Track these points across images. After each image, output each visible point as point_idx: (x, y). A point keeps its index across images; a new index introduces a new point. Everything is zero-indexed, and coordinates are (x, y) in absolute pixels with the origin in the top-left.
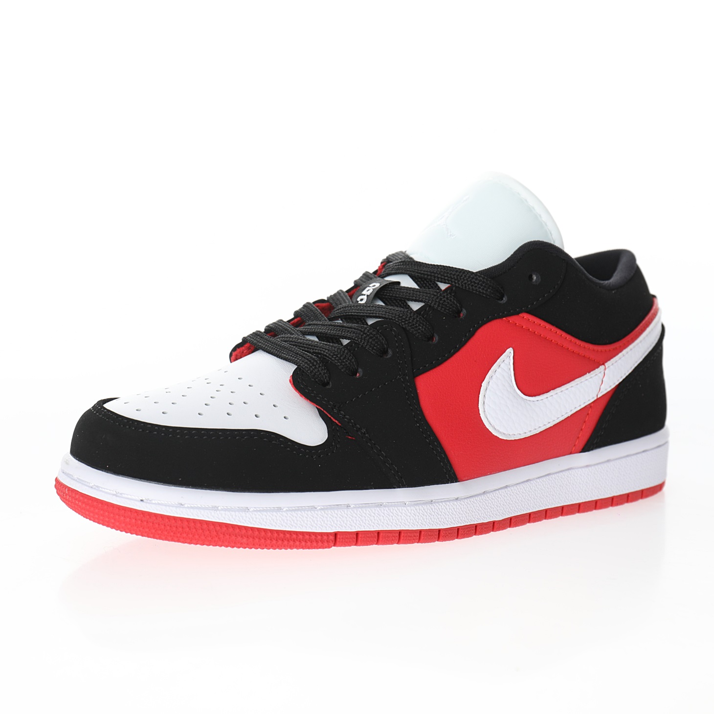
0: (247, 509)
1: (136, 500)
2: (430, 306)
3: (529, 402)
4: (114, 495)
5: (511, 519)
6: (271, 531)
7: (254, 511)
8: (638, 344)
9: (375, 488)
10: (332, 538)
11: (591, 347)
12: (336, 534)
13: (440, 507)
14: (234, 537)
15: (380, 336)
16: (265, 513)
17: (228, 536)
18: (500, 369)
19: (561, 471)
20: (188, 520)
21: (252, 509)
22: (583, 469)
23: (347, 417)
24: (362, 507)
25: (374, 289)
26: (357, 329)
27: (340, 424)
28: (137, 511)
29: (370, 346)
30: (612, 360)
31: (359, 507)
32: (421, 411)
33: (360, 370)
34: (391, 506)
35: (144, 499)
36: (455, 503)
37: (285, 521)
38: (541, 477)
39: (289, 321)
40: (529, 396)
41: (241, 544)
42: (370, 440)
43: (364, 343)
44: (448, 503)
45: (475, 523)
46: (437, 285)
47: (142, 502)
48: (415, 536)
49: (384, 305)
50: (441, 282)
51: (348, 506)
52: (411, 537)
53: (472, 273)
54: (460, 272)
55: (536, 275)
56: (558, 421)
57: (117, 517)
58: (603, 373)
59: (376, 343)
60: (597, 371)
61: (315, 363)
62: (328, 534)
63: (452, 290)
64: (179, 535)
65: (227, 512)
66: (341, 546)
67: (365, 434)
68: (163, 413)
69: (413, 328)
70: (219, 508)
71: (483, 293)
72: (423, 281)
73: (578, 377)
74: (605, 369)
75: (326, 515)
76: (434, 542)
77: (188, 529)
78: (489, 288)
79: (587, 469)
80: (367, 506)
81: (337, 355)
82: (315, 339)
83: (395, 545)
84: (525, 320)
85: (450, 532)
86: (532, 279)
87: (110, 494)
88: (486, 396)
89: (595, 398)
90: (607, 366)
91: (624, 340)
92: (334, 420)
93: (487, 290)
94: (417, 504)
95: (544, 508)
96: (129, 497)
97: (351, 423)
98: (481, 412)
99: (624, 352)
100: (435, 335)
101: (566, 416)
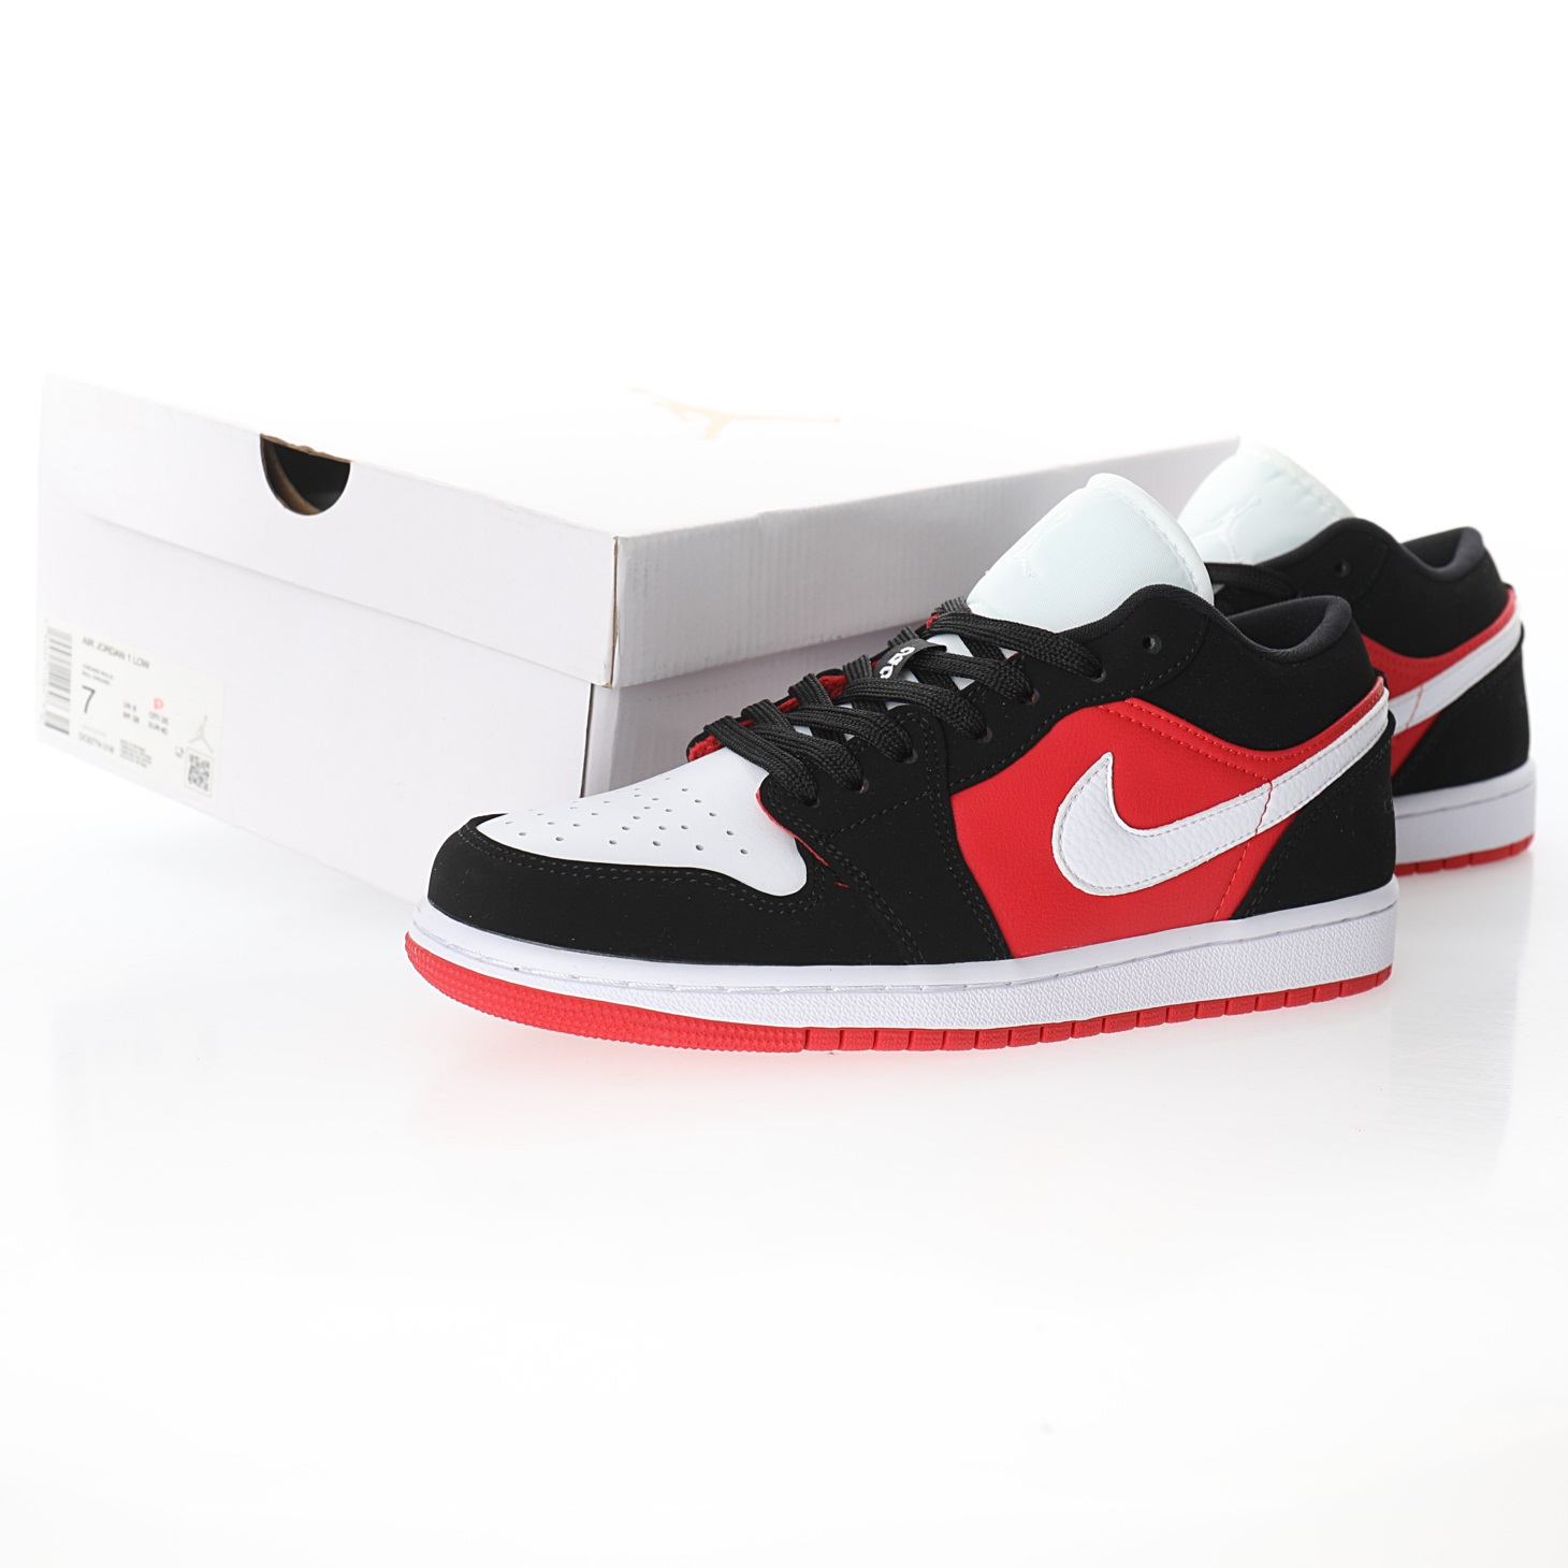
0: (672, 988)
1: (509, 969)
2: (982, 685)
3: (1136, 838)
4: (477, 959)
5: (1104, 1019)
6: (707, 1022)
7: (682, 991)
8: (1333, 750)
9: (874, 964)
10: (800, 1036)
11: (1248, 753)
12: (807, 1031)
13: (978, 996)
14: (650, 1029)
15: (901, 730)
16: (698, 995)
17: (641, 1028)
18: (1090, 784)
19: (1195, 948)
20: (582, 1001)
21: (679, 989)
22: (1233, 946)
23: (838, 853)
24: (850, 991)
25: (904, 657)
26: (866, 719)
27: (826, 864)
28: (508, 985)
29: (883, 746)
30: (1285, 775)
31: (844, 992)
32: (958, 846)
33: (866, 781)
34: (897, 991)
35: (520, 967)
36: (1005, 991)
37: (729, 1008)
38: (1158, 955)
39: (778, 704)
40: (1138, 828)
41: (661, 1039)
42: (872, 889)
43: (873, 741)
44: (992, 991)
45: (1040, 1023)
46: (1000, 651)
47: (516, 972)
48: (935, 1039)
49: (917, 681)
50: (1005, 647)
51: (828, 989)
52: (928, 1040)
53: (1052, 634)
54: (1033, 633)
55: (1155, 639)
56: (1186, 869)
57: (481, 992)
58: (1267, 794)
59: (894, 740)
60: (1257, 791)
61: (796, 770)
62: (794, 1031)
63: (1020, 660)
64: (568, 1022)
65: (640, 992)
66: (815, 1049)
67: (864, 880)
68: (557, 839)
69: (952, 719)
70: (630, 985)
71: (1067, 666)
72: (980, 646)
73: (1224, 801)
74: (1271, 789)
75: (792, 1002)
76: (969, 1049)
77: (581, 1015)
78: (1076, 658)
79: (1239, 946)
80: (858, 989)
81: (830, 758)
82: (807, 732)
83: (904, 1051)
84: (1134, 709)
85: (994, 1035)
86: (1150, 645)
87: (471, 958)
88: (1064, 826)
89: (1253, 834)
90: (1274, 785)
91: (1308, 744)
92: (818, 857)
93: (1073, 662)
94: (938, 989)
95: (1163, 1005)
96: (500, 963)
97: (845, 863)
98: (1055, 851)
99: (1308, 762)
100: (988, 729)
101: (1200, 861)
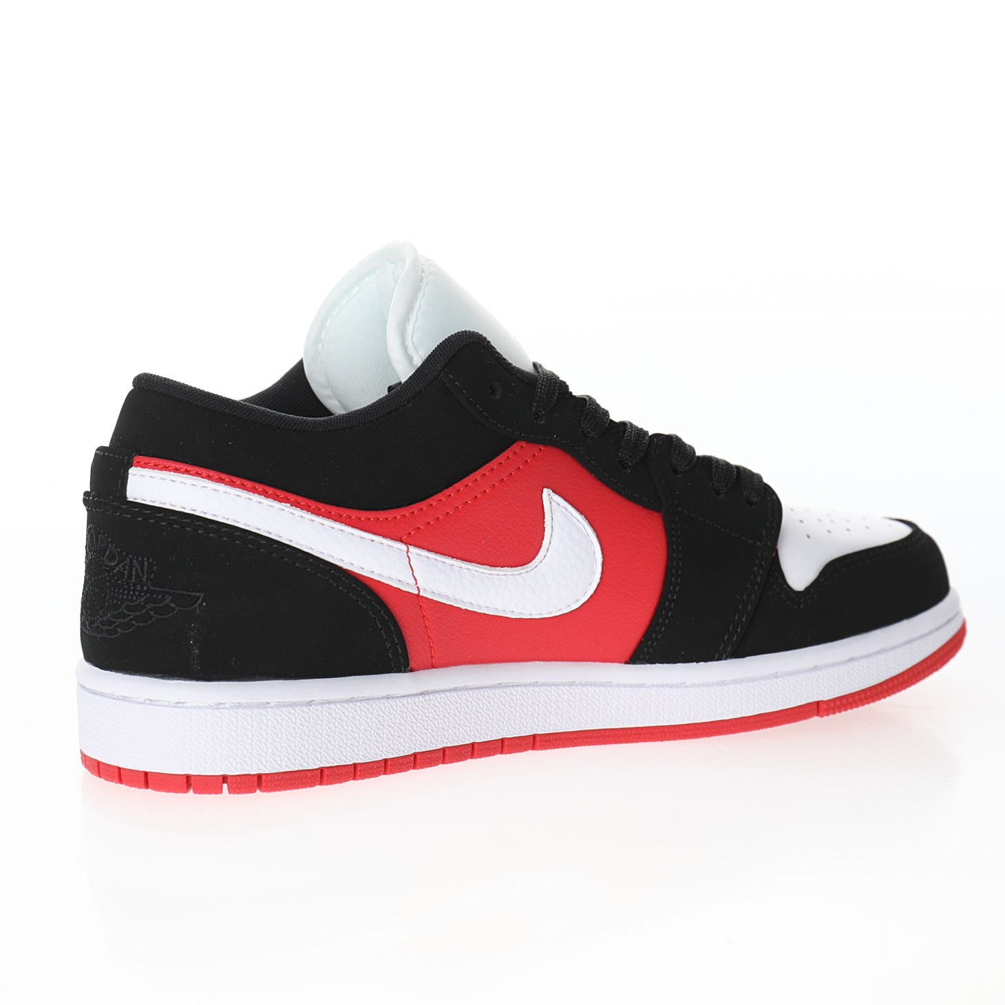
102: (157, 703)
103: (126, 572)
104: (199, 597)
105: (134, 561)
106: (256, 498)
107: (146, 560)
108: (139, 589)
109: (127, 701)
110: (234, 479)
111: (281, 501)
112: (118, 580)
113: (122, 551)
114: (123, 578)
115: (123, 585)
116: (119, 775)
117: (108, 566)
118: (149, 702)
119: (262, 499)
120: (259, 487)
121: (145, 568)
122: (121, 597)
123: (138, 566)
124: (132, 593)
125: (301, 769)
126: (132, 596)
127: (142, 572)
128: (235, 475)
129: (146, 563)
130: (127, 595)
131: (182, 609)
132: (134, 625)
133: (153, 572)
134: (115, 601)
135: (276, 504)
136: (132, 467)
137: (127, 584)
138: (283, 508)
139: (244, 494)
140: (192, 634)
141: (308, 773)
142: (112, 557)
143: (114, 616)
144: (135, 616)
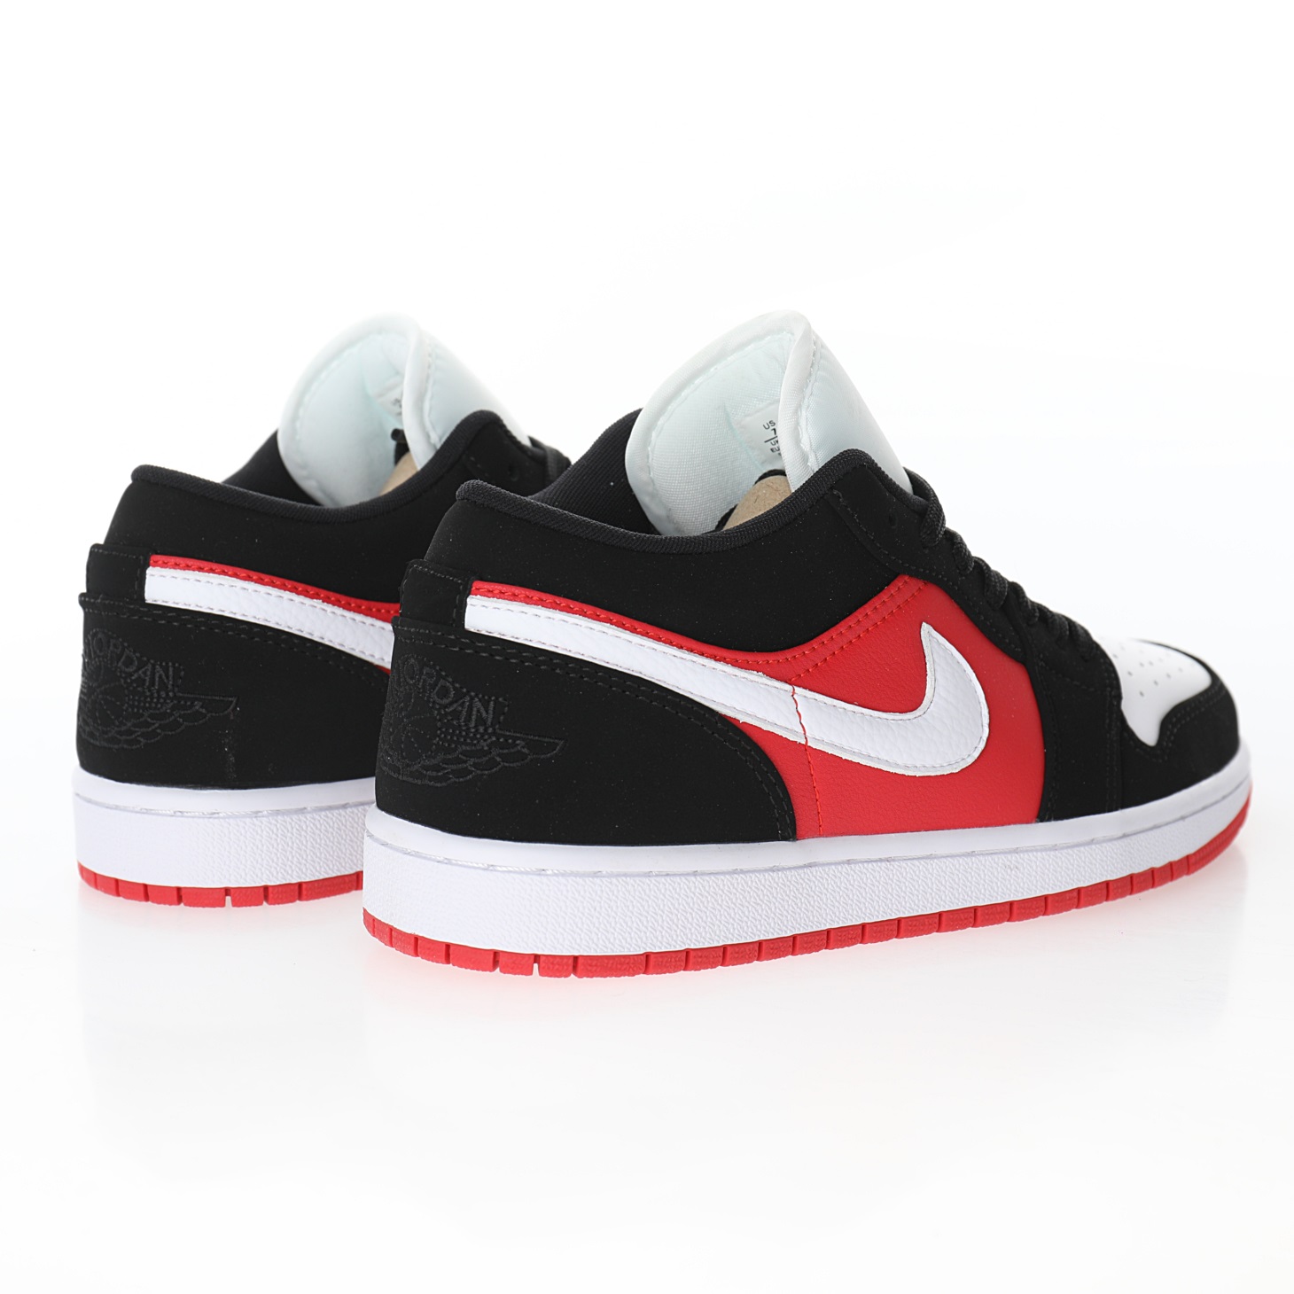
102: (189, 814)
103: (147, 678)
104: (232, 702)
105: (157, 667)
106: (287, 595)
107: (170, 664)
108: (164, 696)
109: (153, 814)
110: (263, 576)
111: (312, 597)
112: (137, 686)
113: (142, 656)
114: (144, 684)
115: (144, 692)
116: (117, 887)
117: (125, 673)
118: (180, 814)
119: (293, 596)
120: (289, 584)
121: (171, 673)
122: (142, 704)
123: (162, 672)
124: (155, 700)
125: (339, 874)
126: (156, 704)
127: (168, 678)
128: (263, 572)
129: (171, 669)
130: (150, 703)
131: (214, 714)
132: (160, 734)
133: (181, 678)
134: (136, 710)
135: (308, 601)
136: (149, 566)
137: (150, 691)
138: (315, 604)
139: (275, 592)
140: (227, 741)
141: (347, 879)
142: (129, 662)
143: (134, 725)
144: (160, 725)
